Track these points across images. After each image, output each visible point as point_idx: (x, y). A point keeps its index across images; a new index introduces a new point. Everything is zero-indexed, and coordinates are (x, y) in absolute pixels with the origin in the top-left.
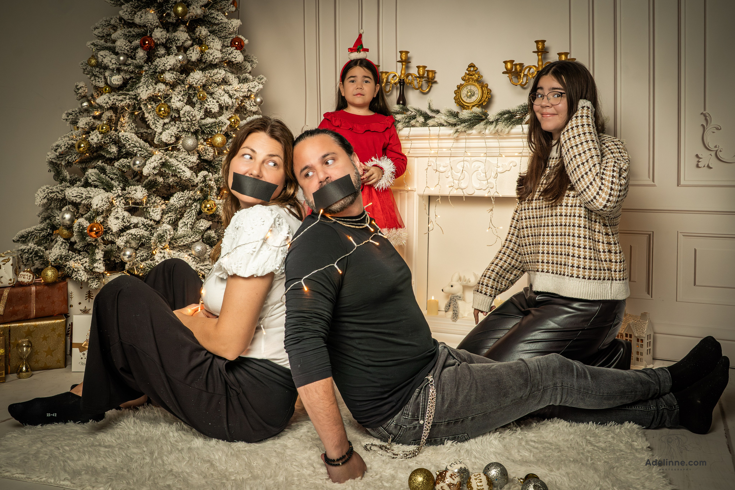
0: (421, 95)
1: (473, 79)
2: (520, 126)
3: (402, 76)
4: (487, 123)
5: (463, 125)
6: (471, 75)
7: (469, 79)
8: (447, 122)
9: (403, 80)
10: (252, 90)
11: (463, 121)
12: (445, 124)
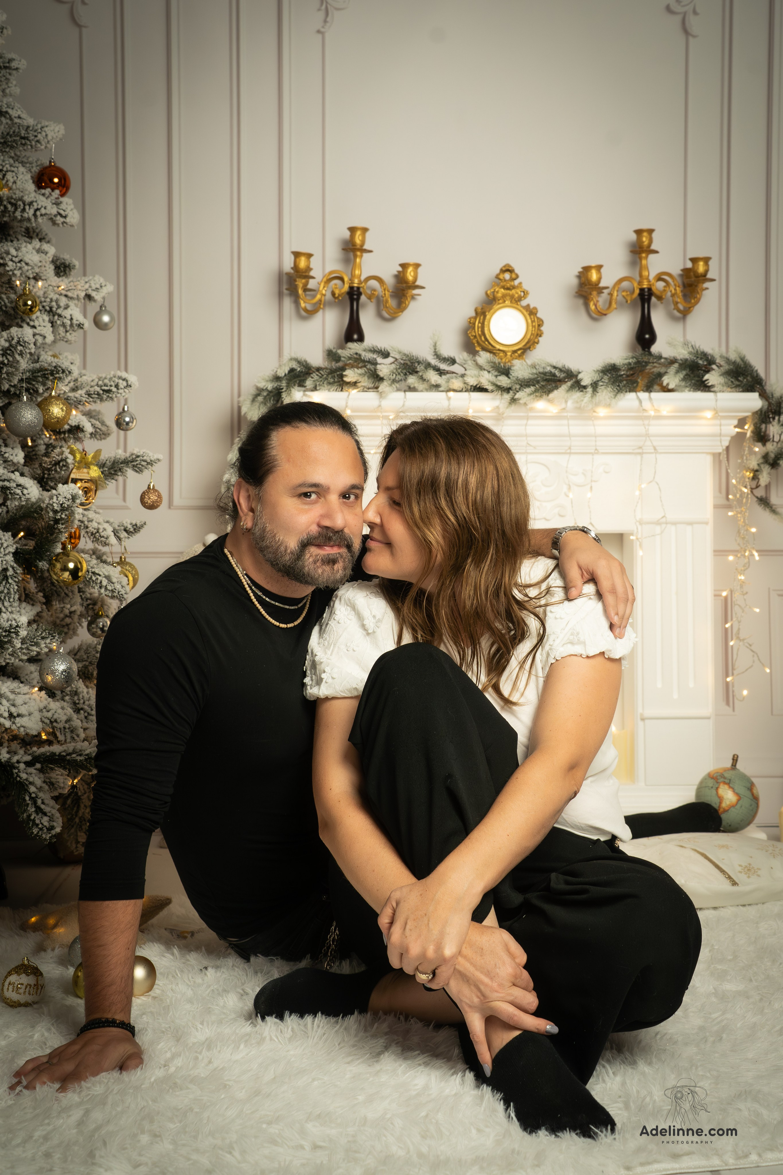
0: (379, 322)
1: (512, 297)
2: (632, 395)
3: (356, 281)
4: (572, 387)
5: (528, 390)
6: (508, 289)
7: (504, 296)
8: (494, 384)
9: (358, 288)
10: (93, 294)
11: (525, 384)
12: (490, 387)
